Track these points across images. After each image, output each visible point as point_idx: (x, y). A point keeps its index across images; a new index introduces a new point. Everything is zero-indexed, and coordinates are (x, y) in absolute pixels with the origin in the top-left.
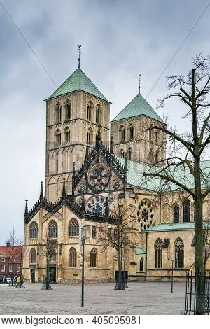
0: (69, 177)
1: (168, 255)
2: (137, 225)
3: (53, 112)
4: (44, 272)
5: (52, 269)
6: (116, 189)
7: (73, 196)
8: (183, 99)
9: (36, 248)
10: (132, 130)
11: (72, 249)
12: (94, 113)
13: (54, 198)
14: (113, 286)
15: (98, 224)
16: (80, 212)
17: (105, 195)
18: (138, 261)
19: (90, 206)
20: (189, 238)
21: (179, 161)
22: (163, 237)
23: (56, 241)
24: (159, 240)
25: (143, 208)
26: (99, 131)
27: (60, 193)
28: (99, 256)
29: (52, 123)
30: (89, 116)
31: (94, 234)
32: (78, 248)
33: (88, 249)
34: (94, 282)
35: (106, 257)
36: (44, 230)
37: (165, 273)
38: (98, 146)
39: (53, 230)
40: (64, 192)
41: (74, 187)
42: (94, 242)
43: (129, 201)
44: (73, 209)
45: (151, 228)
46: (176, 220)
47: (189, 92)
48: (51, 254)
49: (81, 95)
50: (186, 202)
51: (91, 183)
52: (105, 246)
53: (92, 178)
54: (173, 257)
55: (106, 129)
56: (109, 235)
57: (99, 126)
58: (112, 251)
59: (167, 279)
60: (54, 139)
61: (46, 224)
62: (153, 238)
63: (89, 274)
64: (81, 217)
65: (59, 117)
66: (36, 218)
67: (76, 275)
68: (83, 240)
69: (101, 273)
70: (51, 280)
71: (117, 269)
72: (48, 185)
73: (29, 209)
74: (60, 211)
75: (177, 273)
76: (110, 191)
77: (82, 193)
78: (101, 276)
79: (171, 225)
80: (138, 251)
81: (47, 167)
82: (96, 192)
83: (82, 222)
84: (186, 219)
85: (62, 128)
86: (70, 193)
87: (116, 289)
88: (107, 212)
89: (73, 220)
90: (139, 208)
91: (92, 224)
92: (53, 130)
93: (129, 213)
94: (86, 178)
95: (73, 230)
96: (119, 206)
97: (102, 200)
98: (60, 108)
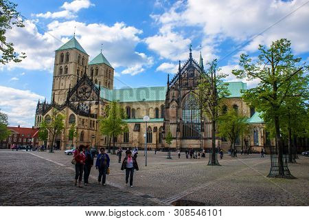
0: (66, 92)
3: (59, 57)
6: (94, 100)
10: (97, 70)
12: (81, 60)
13: (61, 103)
15: (86, 118)
16: (77, 111)
17: (87, 102)
20: (131, 127)
28: (86, 135)
29: (58, 62)
30: (79, 61)
31: (83, 123)
35: (89, 136)
37: (119, 145)
38: (85, 77)
40: (68, 100)
42: (83, 127)
43: (101, 106)
44: (73, 109)
51: (79, 95)
53: (80, 93)
60: (58, 71)
64: (77, 114)
65: (62, 61)
66: (49, 113)
74: (65, 109)
75: (125, 145)
76: (91, 100)
77: (74, 100)
81: (53, 85)
82: (82, 101)
89: (72, 115)
91: (82, 118)
92: (58, 67)
94: (77, 93)
96: (95, 109)
97: (85, 105)
98: (62, 56)
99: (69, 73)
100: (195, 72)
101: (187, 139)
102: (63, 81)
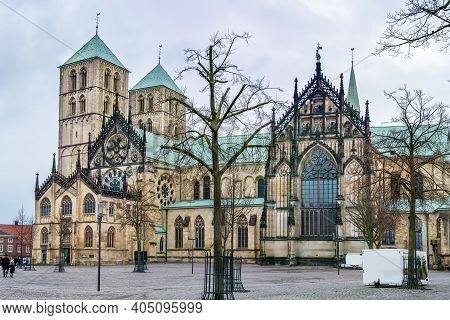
0: (84, 149)
1: (189, 233)
2: (157, 202)
3: (67, 80)
4: (57, 253)
5: (65, 249)
6: (135, 162)
7: (88, 170)
8: (201, 73)
9: (48, 227)
10: (151, 100)
11: (88, 228)
12: (112, 81)
13: (68, 170)
14: (131, 268)
15: (116, 200)
16: (96, 187)
17: (123, 168)
18: (158, 241)
19: (107, 180)
20: (208, 217)
21: (197, 135)
22: (183, 214)
23: (70, 219)
24: (179, 217)
25: (162, 183)
26: (116, 100)
27: (74, 165)
28: (117, 235)
29: (66, 90)
30: (107, 84)
31: (111, 211)
32: (94, 227)
33: (105, 227)
34: (111, 263)
35: (125, 236)
36: (56, 207)
37: (186, 254)
38: (117, 116)
39: (67, 207)
40: (78, 165)
41: (90, 159)
42: (111, 219)
43: (149, 176)
44: (89, 183)
45: (171, 205)
46: (196, 197)
47: (208, 68)
48: (65, 233)
49: (98, 63)
50: (206, 179)
51: (108, 155)
52: (123, 225)
53: (109, 150)
54: (193, 236)
55: (124, 98)
56: (128, 212)
57: (117, 95)
58: (130, 230)
59: (187, 260)
60: (67, 108)
61: (59, 200)
62: (173, 216)
63: (106, 255)
64: (97, 193)
65: (74, 85)
66: (48, 194)
67: (92, 256)
68: (100, 218)
69: (118, 254)
70: (65, 262)
71: (136, 249)
72: (61, 157)
73: (40, 184)
74: (75, 185)
75: (198, 253)
76: (129, 165)
77: (98, 166)
78: (118, 257)
79: (189, 201)
80: (157, 229)
81: (60, 138)
82: (113, 165)
83: (98, 198)
84: (207, 196)
85: (76, 96)
86: (85, 166)
87: (134, 271)
88: (125, 186)
89: (89, 196)
90: (159, 183)
91: (109, 200)
92: (67, 99)
93: (148, 188)
94: (103, 150)
95: (89, 207)
96: (138, 181)
97: (120, 174)
98: (75, 75)
99: (88, 110)
100: (327, 103)
101: (309, 239)
102: (77, 128)
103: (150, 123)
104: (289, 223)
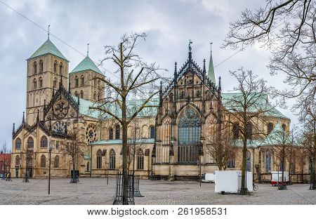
0: (41, 109)
1: (106, 160)
2: (86, 141)
3: (32, 67)
4: (25, 171)
5: (30, 169)
6: (72, 117)
7: (44, 121)
8: (115, 61)
9: (19, 155)
10: (83, 79)
11: (43, 156)
12: (58, 68)
13: (31, 123)
14: (69, 180)
15: (60, 140)
16: (48, 132)
17: (65, 121)
18: (86, 165)
19: (55, 128)
20: (118, 149)
21: (112, 100)
22: (102, 148)
23: (32, 151)
24: (100, 150)
25: (89, 129)
26: (61, 80)
27: (36, 119)
28: (61, 161)
29: (31, 74)
30: (55, 70)
31: (57, 146)
32: (47, 155)
33: (53, 156)
34: (57, 177)
35: (65, 161)
36: (25, 143)
37: (103, 172)
38: (61, 89)
39: (30, 143)
40: (38, 119)
41: (45, 115)
42: (57, 151)
43: (81, 125)
44: (44, 130)
45: (95, 143)
46: (111, 138)
47: (119, 56)
48: (29, 159)
49: (50, 56)
50: (117, 126)
51: (56, 113)
52: (65, 154)
53: (56, 110)
54: (108, 161)
55: (66, 78)
56: (67, 147)
57: (62, 76)
58: (69, 158)
59: (104, 176)
60: (32, 85)
61: (26, 139)
62: (96, 149)
63: (53, 173)
64: (49, 135)
65: (36, 71)
66: (20, 136)
67: (45, 173)
68: (50, 150)
69: (61, 172)
71: (72, 168)
72: (28, 114)
73: (15, 130)
74: (35, 131)
75: (111, 172)
76: (68, 119)
77: (50, 119)
78: (61, 174)
79: (107, 141)
80: (86, 157)
81: (28, 103)
82: (59, 119)
83: (49, 138)
84: (117, 138)
85: (37, 77)
86: (42, 120)
87: (71, 182)
88: (66, 132)
89: (44, 137)
90: (87, 129)
91: (56, 139)
92: (32, 79)
93: (80, 132)
94: (53, 110)
95: (44, 143)
96: (74, 128)
97: (63, 124)
98: (36, 65)
99: (44, 86)
100: (195, 78)
101: (183, 164)
102: (37, 97)
103: (82, 93)
104: (170, 154)
